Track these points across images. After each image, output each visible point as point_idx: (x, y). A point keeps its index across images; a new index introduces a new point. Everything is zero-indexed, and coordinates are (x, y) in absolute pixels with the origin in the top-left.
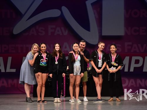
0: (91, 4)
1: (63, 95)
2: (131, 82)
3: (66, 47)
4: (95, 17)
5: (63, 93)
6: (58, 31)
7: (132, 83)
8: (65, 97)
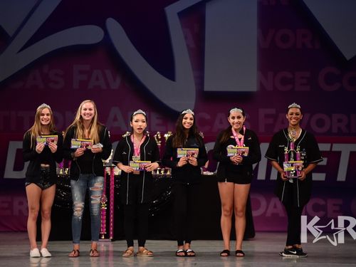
0: (178, 14)
1: (107, 236)
2: (272, 204)
3: (115, 119)
4: (188, 45)
5: (108, 230)
6: (97, 79)
7: (275, 207)
8: (112, 240)
